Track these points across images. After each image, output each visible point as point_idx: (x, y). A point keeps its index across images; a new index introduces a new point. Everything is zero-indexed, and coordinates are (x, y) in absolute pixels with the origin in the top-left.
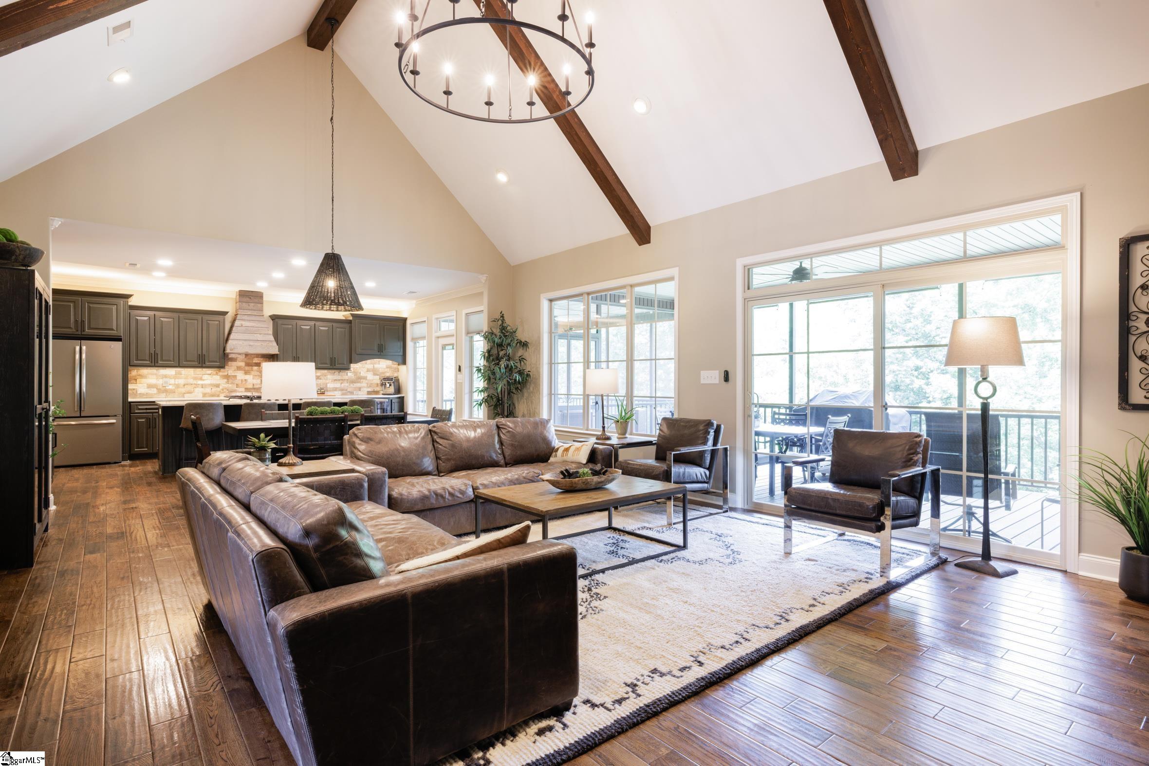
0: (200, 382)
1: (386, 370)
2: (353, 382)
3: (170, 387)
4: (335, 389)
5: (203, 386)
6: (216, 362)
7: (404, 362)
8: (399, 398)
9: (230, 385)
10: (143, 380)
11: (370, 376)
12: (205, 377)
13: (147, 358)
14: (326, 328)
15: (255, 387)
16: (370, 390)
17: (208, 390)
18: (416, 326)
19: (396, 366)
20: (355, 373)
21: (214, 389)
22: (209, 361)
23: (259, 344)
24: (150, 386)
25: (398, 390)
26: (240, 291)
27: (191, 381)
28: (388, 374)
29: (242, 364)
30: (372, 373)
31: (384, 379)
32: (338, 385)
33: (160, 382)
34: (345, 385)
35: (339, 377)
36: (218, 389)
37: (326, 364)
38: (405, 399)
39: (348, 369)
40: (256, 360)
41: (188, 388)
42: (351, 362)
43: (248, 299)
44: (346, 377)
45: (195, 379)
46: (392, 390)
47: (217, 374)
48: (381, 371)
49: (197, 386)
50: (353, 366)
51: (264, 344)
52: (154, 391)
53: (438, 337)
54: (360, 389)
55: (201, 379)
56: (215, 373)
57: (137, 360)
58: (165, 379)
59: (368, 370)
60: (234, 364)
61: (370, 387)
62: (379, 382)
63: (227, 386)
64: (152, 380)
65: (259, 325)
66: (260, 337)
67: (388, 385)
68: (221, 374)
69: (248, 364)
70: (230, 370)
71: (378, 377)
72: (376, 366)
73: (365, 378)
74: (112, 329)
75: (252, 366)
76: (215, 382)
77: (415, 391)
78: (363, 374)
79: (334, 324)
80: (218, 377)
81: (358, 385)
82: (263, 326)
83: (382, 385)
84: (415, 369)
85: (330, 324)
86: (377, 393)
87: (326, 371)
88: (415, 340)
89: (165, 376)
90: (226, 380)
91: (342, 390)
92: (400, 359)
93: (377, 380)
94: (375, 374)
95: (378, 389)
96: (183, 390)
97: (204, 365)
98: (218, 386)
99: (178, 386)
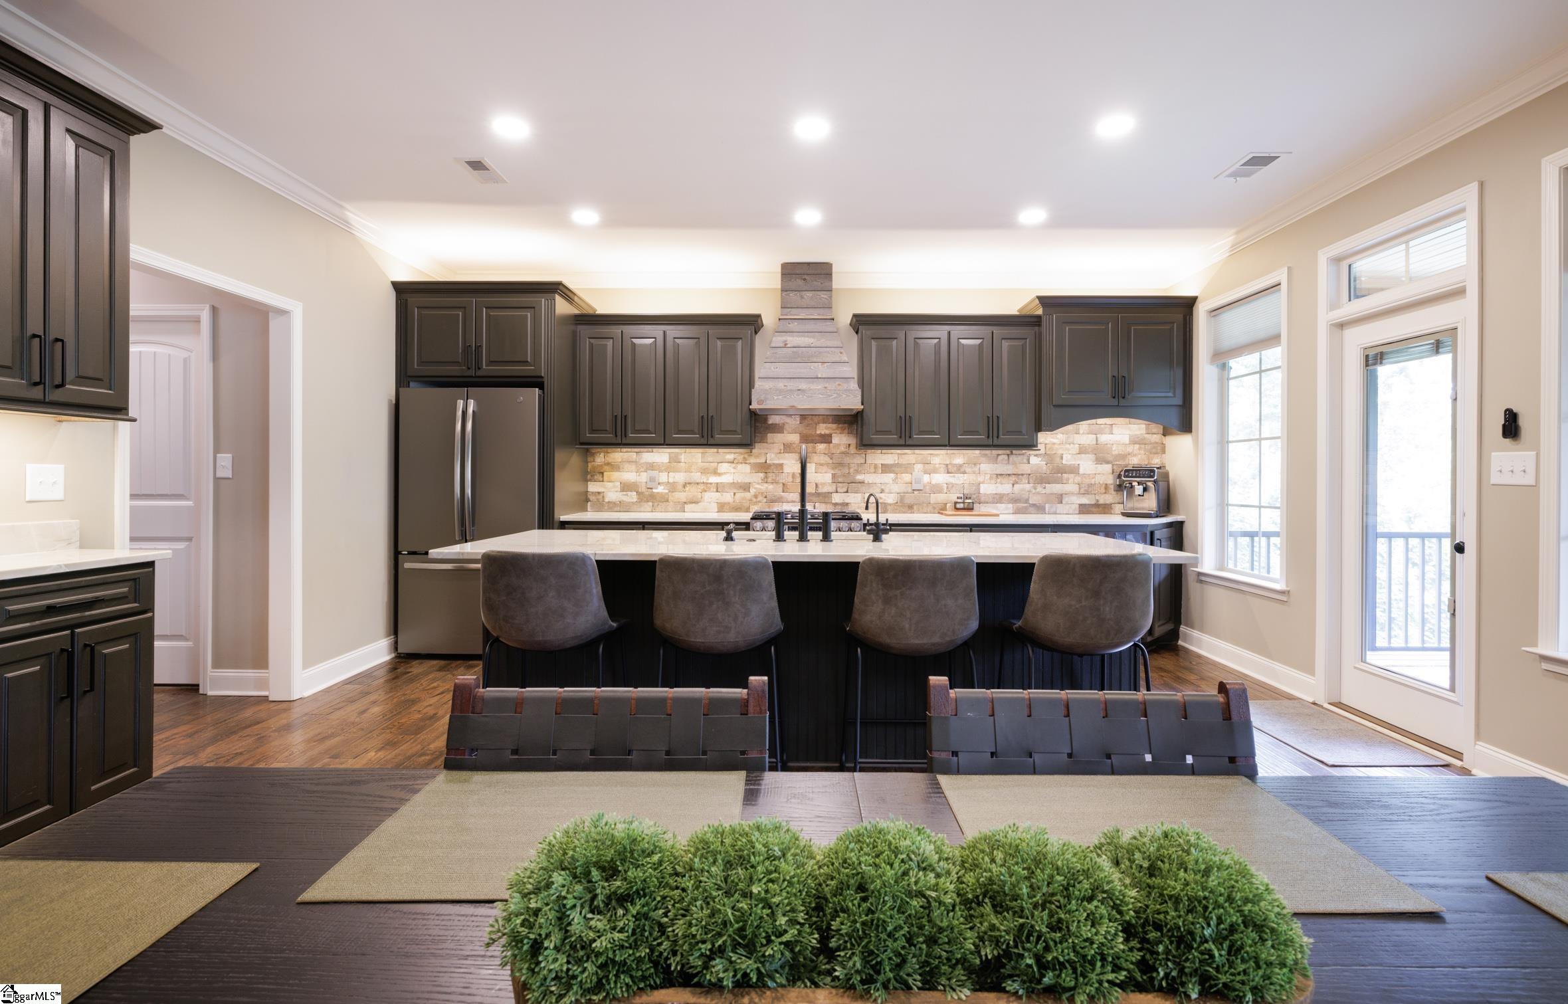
0: (713, 479)
1: (1130, 449)
2: (1042, 480)
3: (660, 489)
4: (999, 499)
5: (718, 488)
6: (734, 432)
7: (1186, 425)
8: (1170, 525)
9: (771, 487)
10: (615, 475)
11: (1087, 465)
12: (724, 467)
13: (608, 426)
14: (978, 342)
15: (820, 490)
16: (1085, 500)
17: (728, 497)
18: (1228, 316)
19: (1157, 438)
20: (1049, 457)
21: (740, 495)
22: (723, 432)
23: (818, 386)
24: (626, 487)
25: (1167, 504)
26: (785, 266)
27: (697, 476)
28: (1136, 460)
29: (794, 438)
30: (1092, 456)
31: (1128, 473)
32: (1005, 488)
33: (643, 478)
34: (1024, 487)
35: (1009, 469)
36: (748, 495)
37: (977, 433)
38: (1188, 530)
39: (1031, 445)
40: (822, 429)
41: (692, 492)
42: (1039, 428)
43: (800, 282)
44: (1026, 468)
45: (704, 471)
46: (1150, 502)
47: (745, 462)
48: (1116, 450)
49: (707, 486)
50: (1045, 438)
51: (832, 386)
52: (632, 497)
53: (1341, 326)
54: (1060, 498)
55: (715, 472)
56: (740, 458)
57: (593, 431)
58: (652, 473)
59: (1082, 450)
60: (777, 439)
61: (1087, 493)
62: (1110, 480)
63: (764, 487)
64: (629, 476)
65: (823, 342)
66: (823, 371)
67: (1139, 490)
68: (752, 460)
69: (805, 439)
70: (771, 451)
71: (1107, 468)
72: (1104, 438)
73: (1074, 470)
74: (525, 362)
75: (814, 442)
76: (740, 479)
77: (1223, 505)
78: (1068, 460)
79: (997, 331)
80: (747, 468)
81: (1056, 488)
82: (829, 343)
83: (1120, 487)
84: (1223, 442)
85: (984, 331)
86: (1105, 509)
87: (977, 452)
88: (1221, 357)
89: (651, 467)
90: (762, 475)
91: (1015, 500)
92: (1174, 417)
93: (1105, 474)
94: (1100, 460)
95: (1108, 498)
96: (681, 496)
97: (711, 441)
98: (746, 487)
99: (673, 487)
